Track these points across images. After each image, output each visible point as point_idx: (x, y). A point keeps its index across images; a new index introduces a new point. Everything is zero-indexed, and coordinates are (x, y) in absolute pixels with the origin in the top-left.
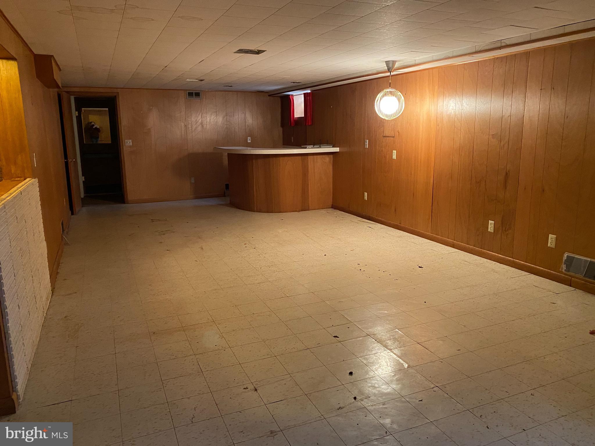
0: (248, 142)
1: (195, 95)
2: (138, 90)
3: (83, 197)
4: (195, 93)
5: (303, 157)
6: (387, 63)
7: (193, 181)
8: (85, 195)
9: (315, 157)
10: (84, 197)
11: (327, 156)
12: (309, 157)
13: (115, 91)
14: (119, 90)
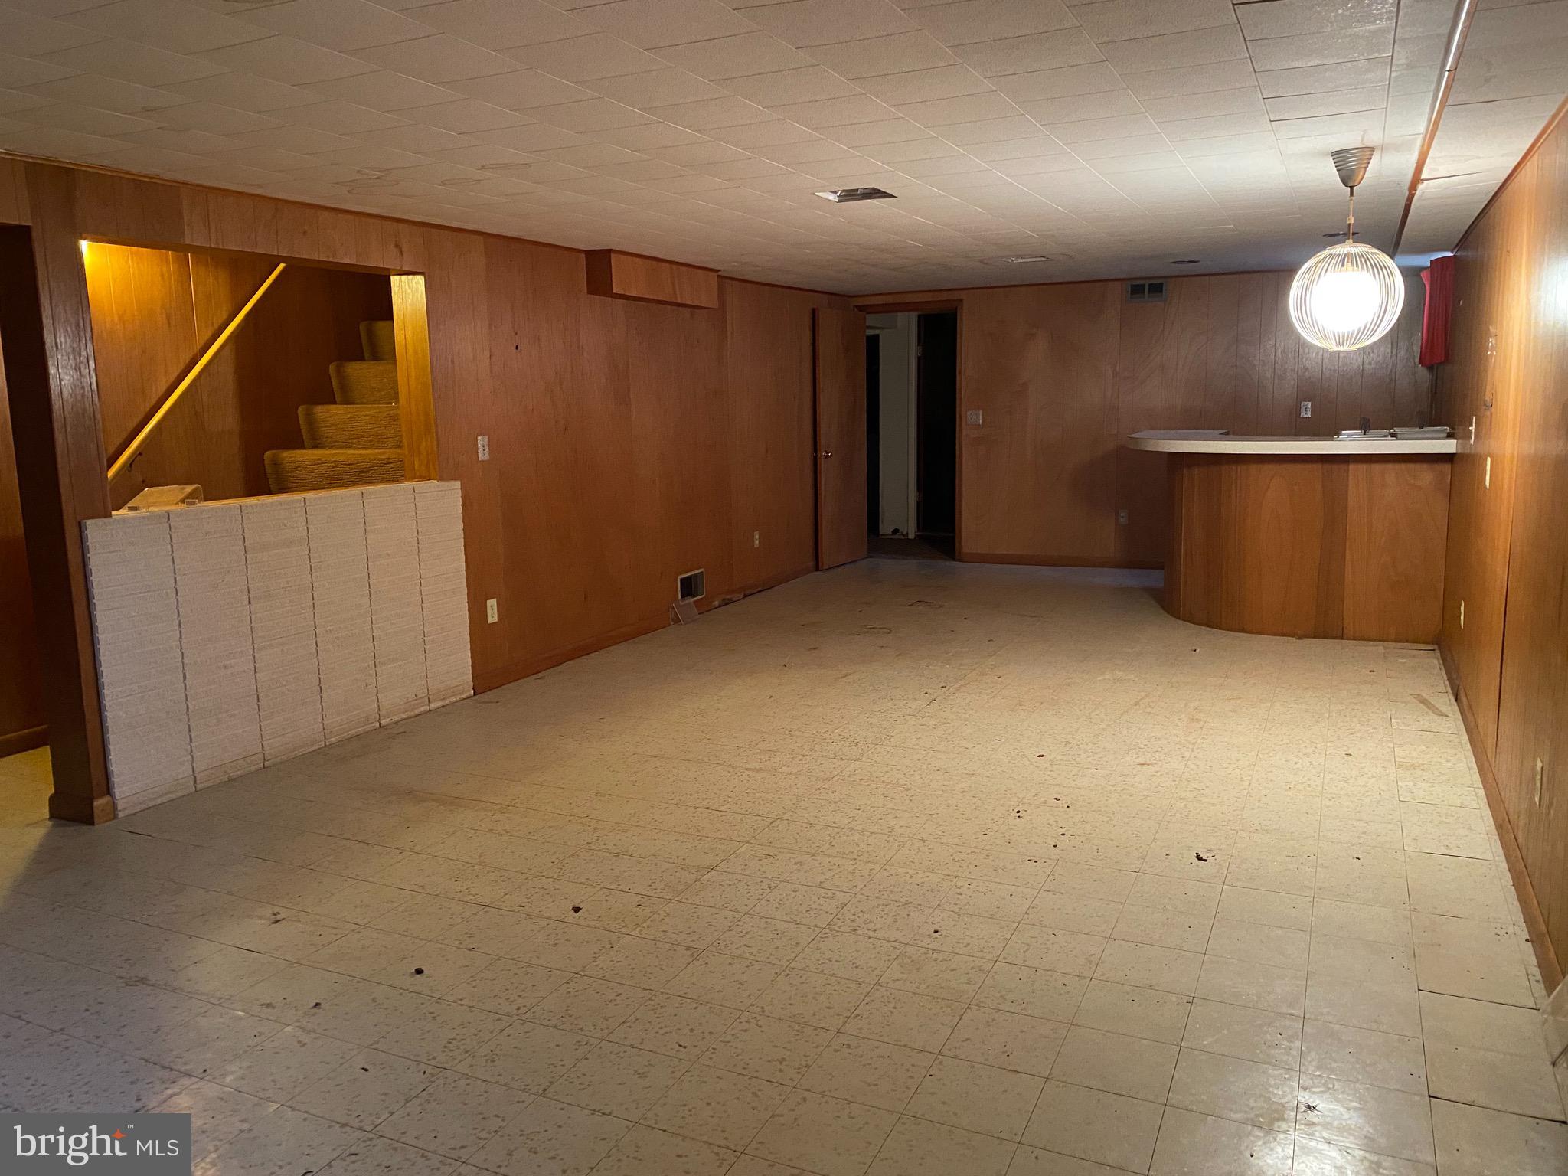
0: (1303, 415)
1: (1150, 291)
2: (1008, 289)
3: (913, 538)
4: (1150, 285)
5: (1327, 466)
6: (1340, 157)
7: (1123, 520)
8: (918, 534)
9: (1377, 467)
10: (915, 538)
11: (1425, 466)
12: (1352, 467)
13: (956, 295)
14: (963, 295)
